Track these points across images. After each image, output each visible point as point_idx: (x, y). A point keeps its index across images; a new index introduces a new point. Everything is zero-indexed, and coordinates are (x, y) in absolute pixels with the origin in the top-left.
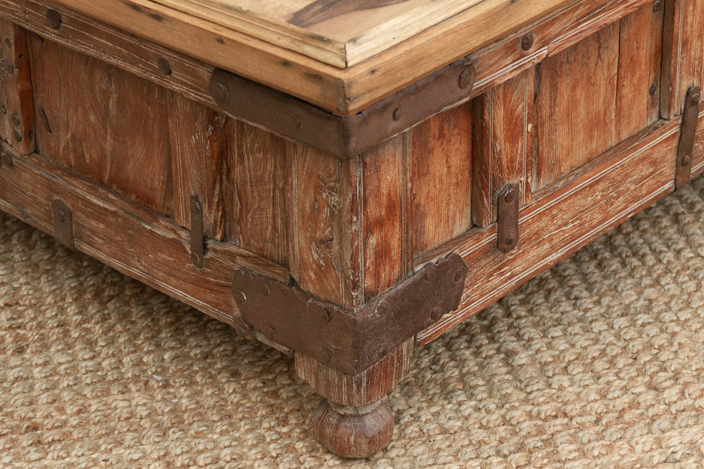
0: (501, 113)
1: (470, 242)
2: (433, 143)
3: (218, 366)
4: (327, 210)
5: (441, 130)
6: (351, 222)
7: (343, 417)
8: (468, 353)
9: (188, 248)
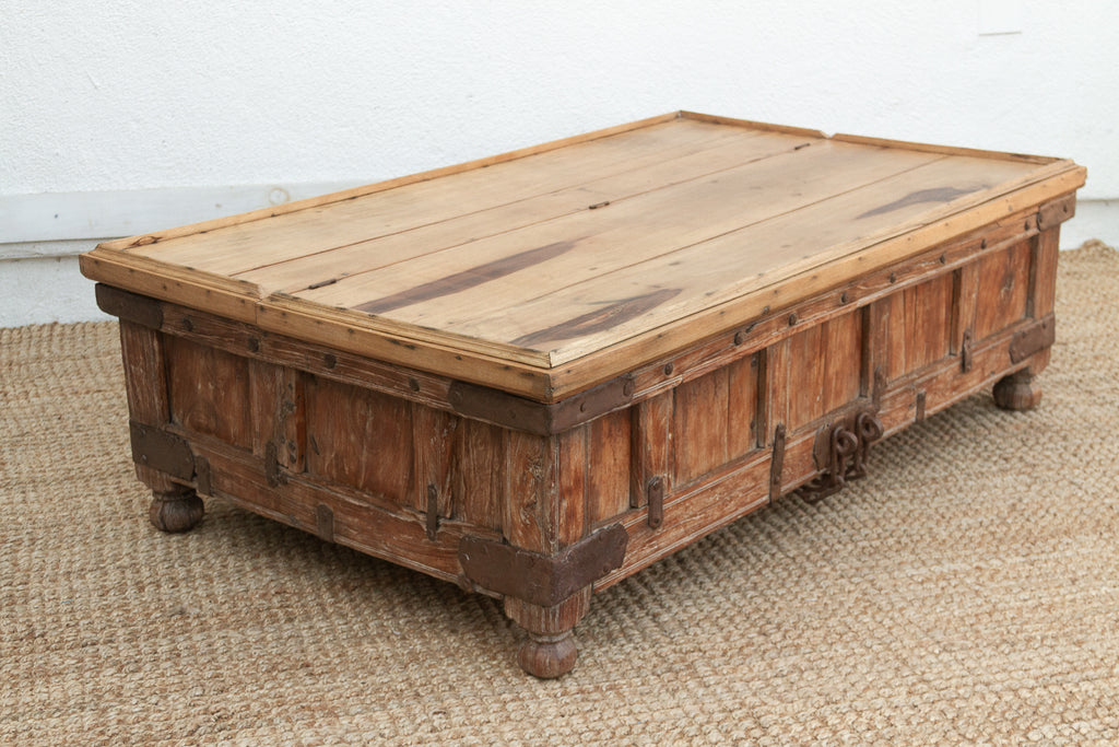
0: (651, 422)
1: (630, 517)
2: (604, 440)
3: (441, 627)
4: (532, 481)
5: (610, 431)
6: (550, 487)
7: (541, 644)
8: (625, 615)
9: (424, 527)
